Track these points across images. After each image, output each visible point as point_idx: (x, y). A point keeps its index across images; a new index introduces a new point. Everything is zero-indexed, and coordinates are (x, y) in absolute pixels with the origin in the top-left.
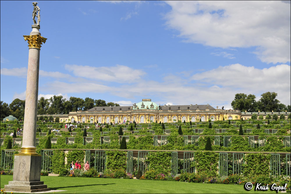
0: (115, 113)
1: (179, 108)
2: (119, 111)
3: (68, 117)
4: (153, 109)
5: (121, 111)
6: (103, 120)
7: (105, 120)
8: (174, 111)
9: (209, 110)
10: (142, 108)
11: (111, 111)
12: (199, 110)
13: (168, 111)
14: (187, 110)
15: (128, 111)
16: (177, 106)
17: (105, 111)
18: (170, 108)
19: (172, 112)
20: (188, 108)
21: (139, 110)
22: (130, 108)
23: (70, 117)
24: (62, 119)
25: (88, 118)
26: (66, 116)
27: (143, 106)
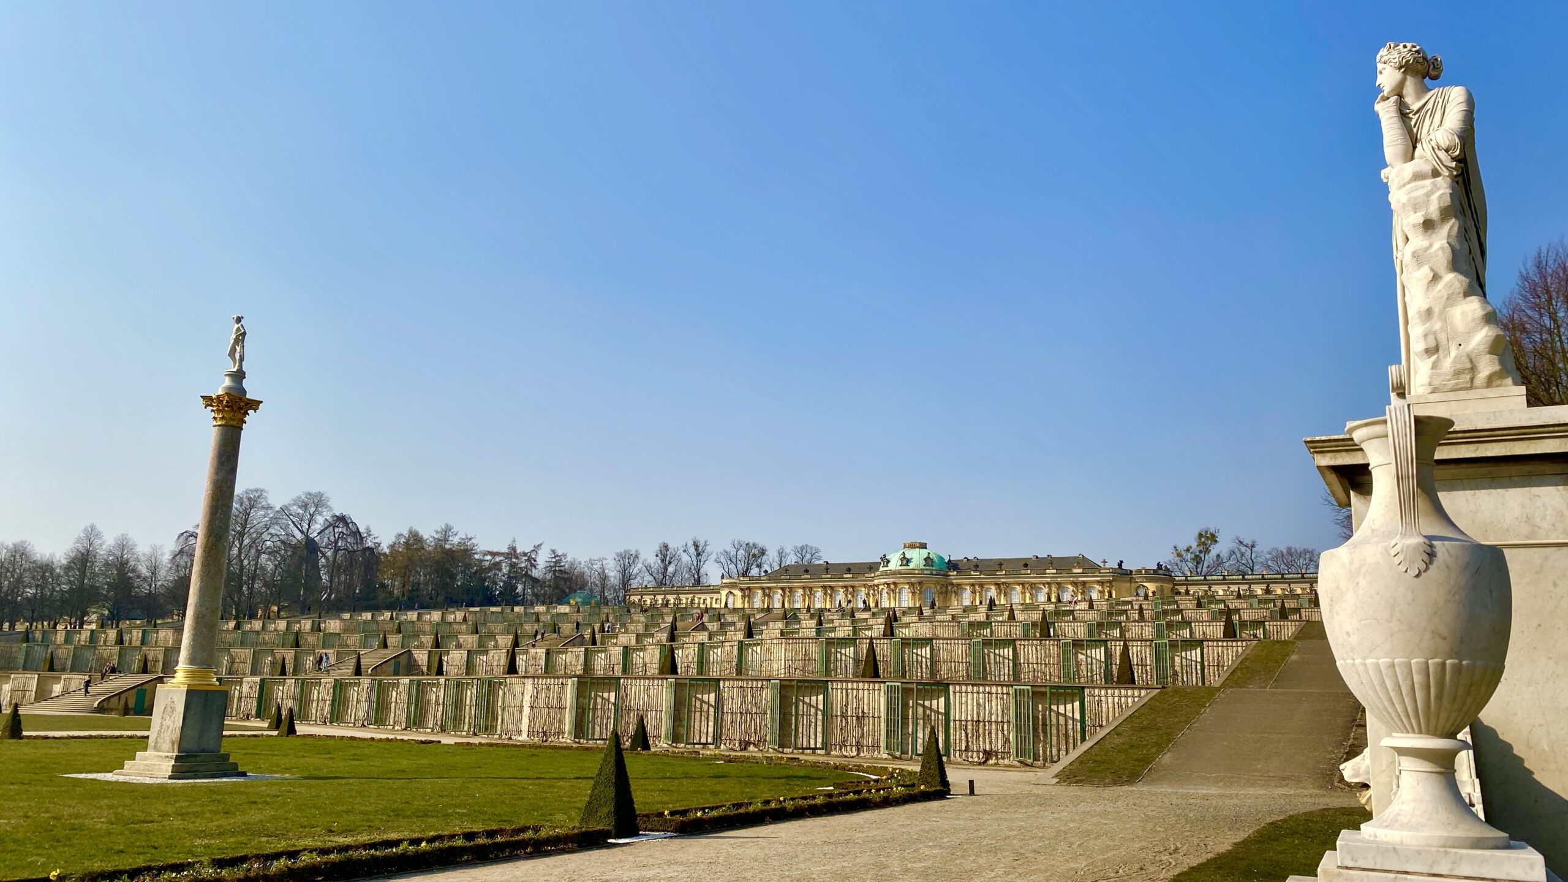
0: (834, 581)
1: (1001, 564)
2: (845, 576)
3: (719, 593)
4: (931, 568)
5: (851, 576)
6: (804, 600)
7: (809, 598)
8: (988, 573)
9: (1080, 571)
10: (903, 568)
11: (823, 576)
12: (1054, 571)
13: (972, 573)
14: (1023, 572)
15: (866, 575)
16: (996, 559)
17: (809, 576)
18: (977, 566)
19: (982, 576)
20: (1026, 565)
21: (894, 573)
22: (872, 567)
23: (724, 593)
24: (708, 597)
25: (767, 593)
26: (716, 590)
27: (906, 561)
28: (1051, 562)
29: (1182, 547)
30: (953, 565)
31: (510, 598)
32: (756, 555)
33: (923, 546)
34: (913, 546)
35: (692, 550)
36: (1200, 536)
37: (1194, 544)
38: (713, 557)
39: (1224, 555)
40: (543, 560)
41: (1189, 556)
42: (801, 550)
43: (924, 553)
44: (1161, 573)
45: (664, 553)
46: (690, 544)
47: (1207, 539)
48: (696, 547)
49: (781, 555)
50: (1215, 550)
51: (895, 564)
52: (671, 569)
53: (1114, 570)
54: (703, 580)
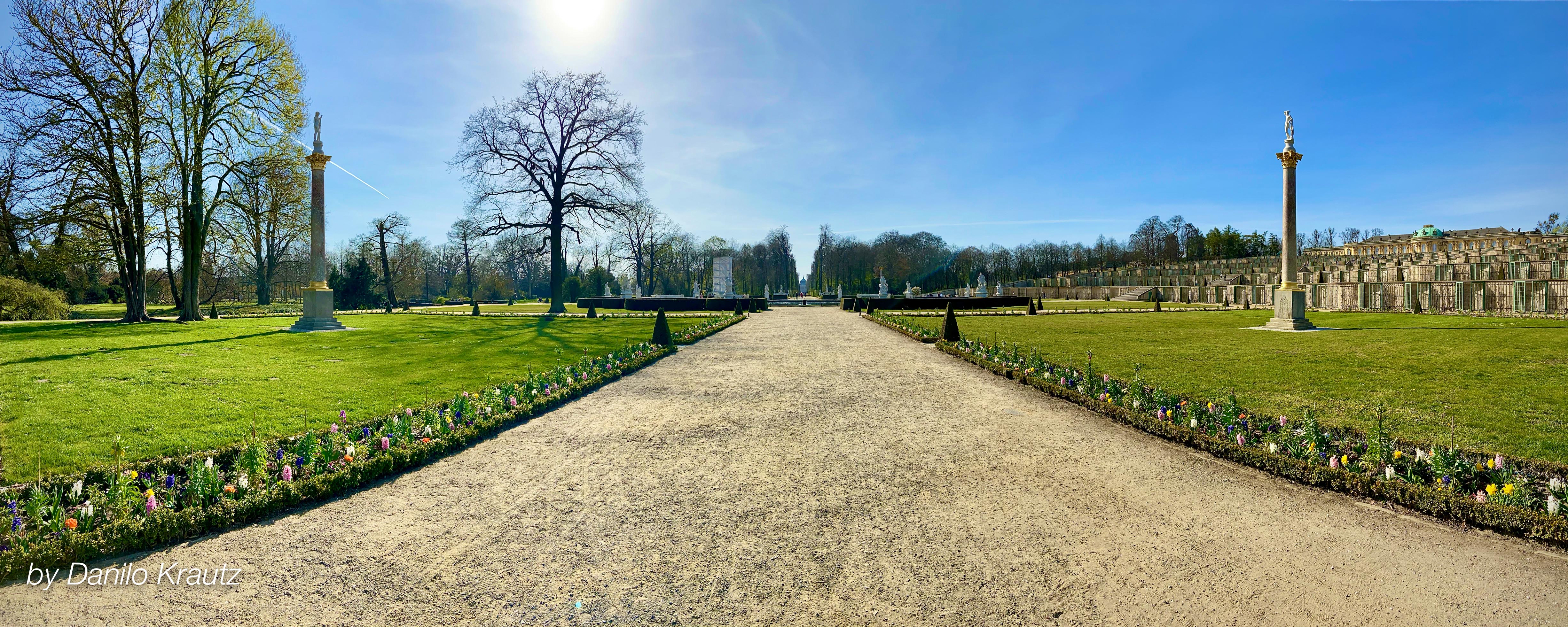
0: (1393, 243)
2: (1397, 241)
4: (1436, 236)
5: (1400, 241)
6: (1381, 251)
7: (1383, 250)
8: (1460, 236)
9: (1500, 234)
10: (1424, 236)
11: (1387, 241)
13: (1454, 237)
14: (1476, 235)
15: (1408, 240)
17: (1383, 241)
19: (1458, 238)
21: (1420, 238)
22: (1410, 236)
23: (1346, 249)
24: (1338, 252)
25: (1365, 249)
26: (1342, 249)
27: (1425, 233)
28: (1489, 230)
29: (1542, 221)
30: (1445, 234)
31: (1255, 253)
32: (1355, 233)
33: (1432, 226)
34: (1428, 226)
35: (1328, 232)
36: (1551, 216)
37: (1547, 221)
38: (1338, 235)
39: (1561, 224)
40: (1267, 238)
41: (1545, 225)
42: (1375, 231)
43: (1433, 229)
44: (1537, 232)
45: (1316, 234)
46: (1327, 230)
47: (1554, 217)
48: (1330, 231)
49: (1367, 233)
50: (1557, 222)
51: (1420, 235)
52: (1319, 240)
53: (1516, 233)
54: (1334, 244)
